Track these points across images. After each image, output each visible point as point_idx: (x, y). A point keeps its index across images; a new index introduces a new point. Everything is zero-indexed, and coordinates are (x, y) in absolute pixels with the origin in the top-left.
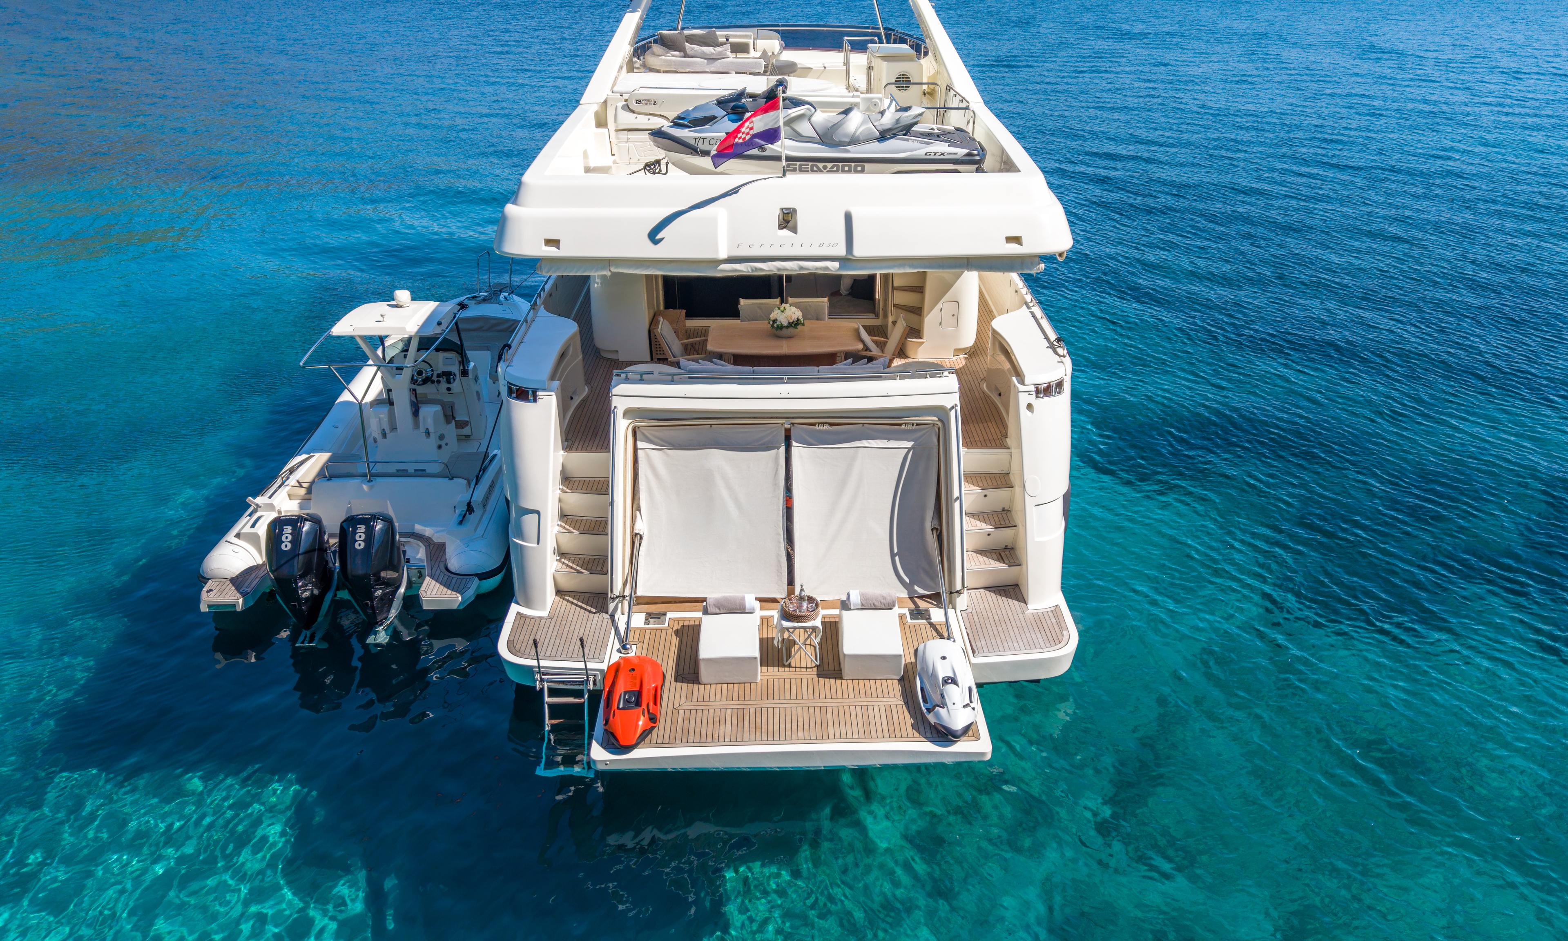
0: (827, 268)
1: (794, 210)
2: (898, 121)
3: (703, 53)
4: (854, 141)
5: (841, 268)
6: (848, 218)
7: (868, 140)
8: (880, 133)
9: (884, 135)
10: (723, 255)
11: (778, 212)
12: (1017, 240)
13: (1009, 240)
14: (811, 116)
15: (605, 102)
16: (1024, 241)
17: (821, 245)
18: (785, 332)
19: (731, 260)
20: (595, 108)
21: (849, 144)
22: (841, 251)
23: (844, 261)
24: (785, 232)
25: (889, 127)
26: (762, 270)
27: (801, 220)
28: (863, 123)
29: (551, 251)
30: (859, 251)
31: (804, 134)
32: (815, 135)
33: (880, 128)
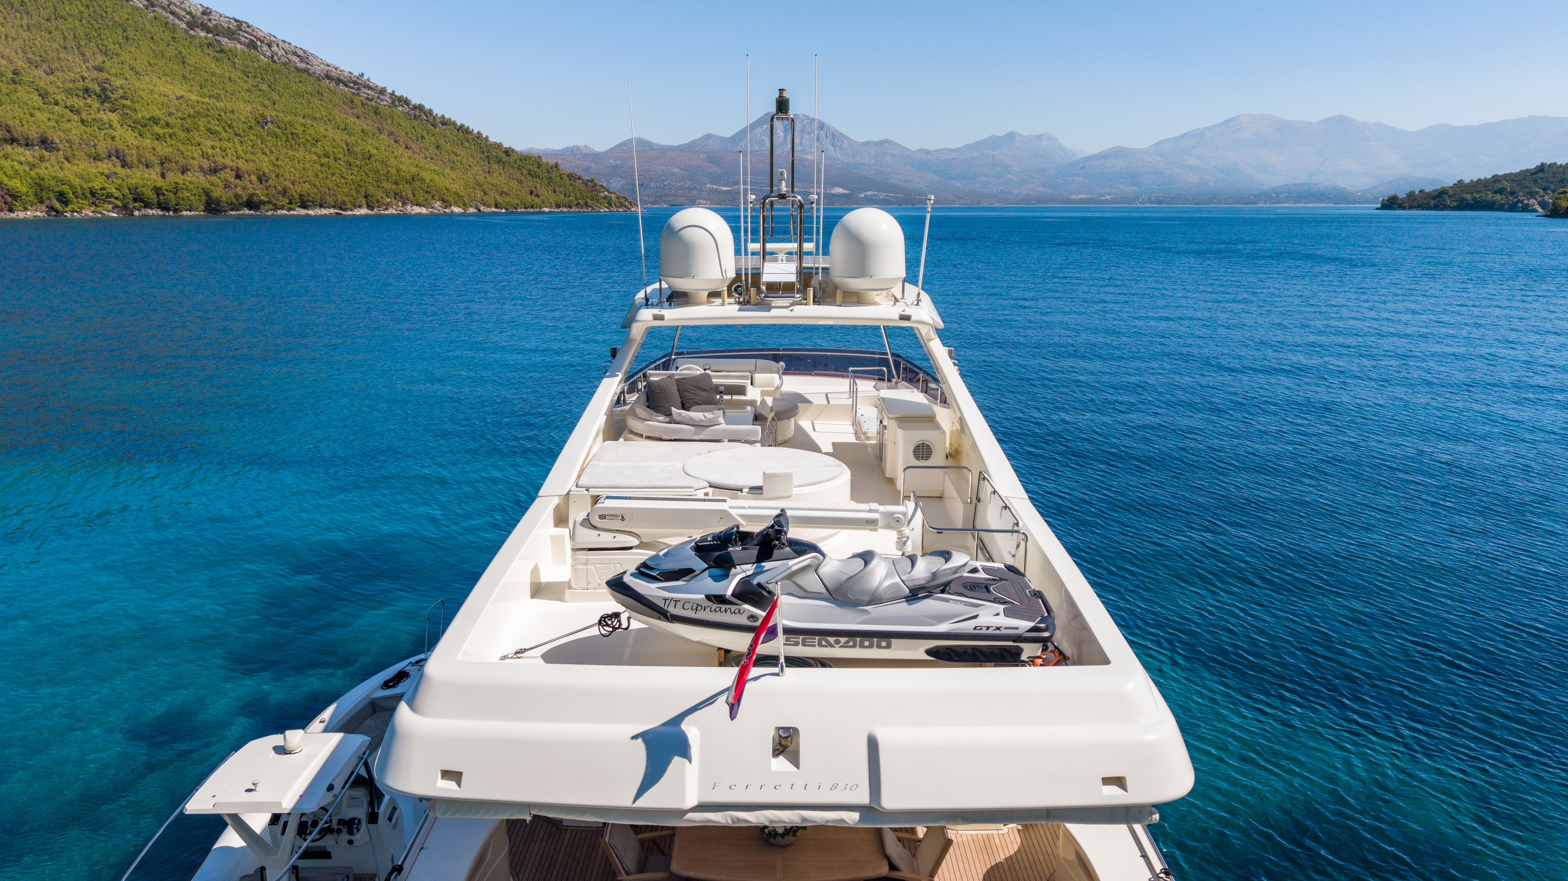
0: (843, 821)
1: (796, 730)
2: (934, 575)
3: (691, 419)
4: (875, 599)
5: (861, 819)
6: (873, 745)
7: (894, 599)
8: (910, 591)
9: (915, 594)
10: (691, 801)
11: (772, 732)
12: (1119, 782)
13: (1107, 781)
14: (819, 565)
15: (568, 494)
16: (1129, 784)
17: (834, 787)
18: (779, 840)
19: (702, 807)
20: (556, 501)
21: (869, 603)
22: (863, 797)
23: (867, 811)
24: (781, 764)
25: (922, 582)
26: (746, 821)
27: (806, 745)
28: (887, 576)
29: (447, 788)
30: (890, 801)
31: (809, 590)
32: (824, 590)
33: (910, 584)
